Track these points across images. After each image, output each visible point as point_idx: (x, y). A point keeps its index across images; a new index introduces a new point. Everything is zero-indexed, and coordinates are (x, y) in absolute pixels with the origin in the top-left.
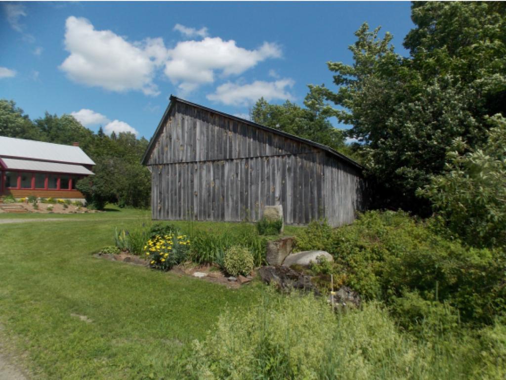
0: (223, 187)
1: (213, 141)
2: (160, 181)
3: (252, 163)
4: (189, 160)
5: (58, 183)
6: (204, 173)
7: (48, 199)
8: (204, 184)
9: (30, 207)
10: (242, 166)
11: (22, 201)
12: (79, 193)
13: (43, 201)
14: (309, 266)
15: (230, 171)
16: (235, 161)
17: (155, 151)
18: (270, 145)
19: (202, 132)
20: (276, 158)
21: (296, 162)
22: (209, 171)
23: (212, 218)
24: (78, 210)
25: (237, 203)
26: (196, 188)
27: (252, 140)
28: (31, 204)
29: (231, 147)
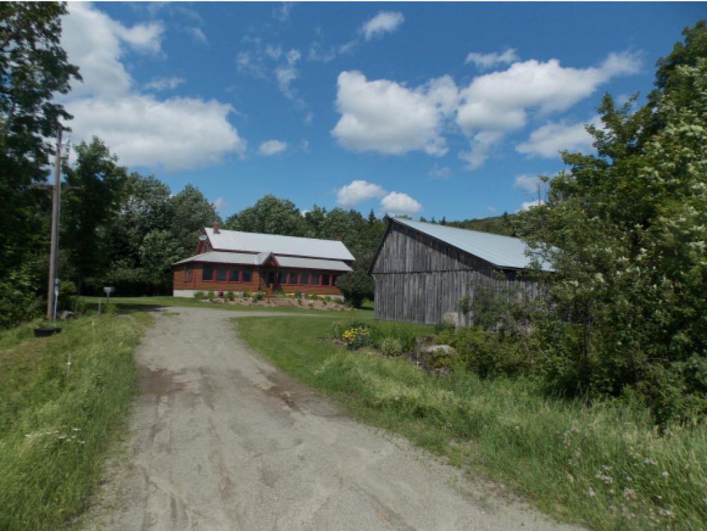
0: (424, 294)
1: (418, 256)
2: (381, 289)
3: (445, 275)
4: (401, 271)
5: (320, 279)
6: (411, 282)
7: (310, 295)
8: (411, 291)
9: (295, 302)
10: (438, 277)
11: (290, 296)
12: (338, 290)
13: (307, 297)
14: (431, 353)
15: (430, 281)
16: (433, 273)
17: (378, 262)
18: (459, 260)
19: (410, 247)
20: (462, 272)
21: (477, 276)
22: (415, 281)
23: (416, 321)
24: (336, 307)
25: (434, 308)
26: (406, 295)
27: (445, 256)
28: (297, 300)
29: (430, 260)
